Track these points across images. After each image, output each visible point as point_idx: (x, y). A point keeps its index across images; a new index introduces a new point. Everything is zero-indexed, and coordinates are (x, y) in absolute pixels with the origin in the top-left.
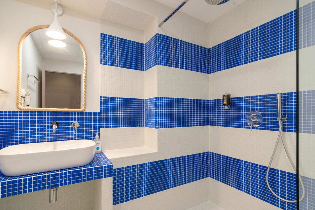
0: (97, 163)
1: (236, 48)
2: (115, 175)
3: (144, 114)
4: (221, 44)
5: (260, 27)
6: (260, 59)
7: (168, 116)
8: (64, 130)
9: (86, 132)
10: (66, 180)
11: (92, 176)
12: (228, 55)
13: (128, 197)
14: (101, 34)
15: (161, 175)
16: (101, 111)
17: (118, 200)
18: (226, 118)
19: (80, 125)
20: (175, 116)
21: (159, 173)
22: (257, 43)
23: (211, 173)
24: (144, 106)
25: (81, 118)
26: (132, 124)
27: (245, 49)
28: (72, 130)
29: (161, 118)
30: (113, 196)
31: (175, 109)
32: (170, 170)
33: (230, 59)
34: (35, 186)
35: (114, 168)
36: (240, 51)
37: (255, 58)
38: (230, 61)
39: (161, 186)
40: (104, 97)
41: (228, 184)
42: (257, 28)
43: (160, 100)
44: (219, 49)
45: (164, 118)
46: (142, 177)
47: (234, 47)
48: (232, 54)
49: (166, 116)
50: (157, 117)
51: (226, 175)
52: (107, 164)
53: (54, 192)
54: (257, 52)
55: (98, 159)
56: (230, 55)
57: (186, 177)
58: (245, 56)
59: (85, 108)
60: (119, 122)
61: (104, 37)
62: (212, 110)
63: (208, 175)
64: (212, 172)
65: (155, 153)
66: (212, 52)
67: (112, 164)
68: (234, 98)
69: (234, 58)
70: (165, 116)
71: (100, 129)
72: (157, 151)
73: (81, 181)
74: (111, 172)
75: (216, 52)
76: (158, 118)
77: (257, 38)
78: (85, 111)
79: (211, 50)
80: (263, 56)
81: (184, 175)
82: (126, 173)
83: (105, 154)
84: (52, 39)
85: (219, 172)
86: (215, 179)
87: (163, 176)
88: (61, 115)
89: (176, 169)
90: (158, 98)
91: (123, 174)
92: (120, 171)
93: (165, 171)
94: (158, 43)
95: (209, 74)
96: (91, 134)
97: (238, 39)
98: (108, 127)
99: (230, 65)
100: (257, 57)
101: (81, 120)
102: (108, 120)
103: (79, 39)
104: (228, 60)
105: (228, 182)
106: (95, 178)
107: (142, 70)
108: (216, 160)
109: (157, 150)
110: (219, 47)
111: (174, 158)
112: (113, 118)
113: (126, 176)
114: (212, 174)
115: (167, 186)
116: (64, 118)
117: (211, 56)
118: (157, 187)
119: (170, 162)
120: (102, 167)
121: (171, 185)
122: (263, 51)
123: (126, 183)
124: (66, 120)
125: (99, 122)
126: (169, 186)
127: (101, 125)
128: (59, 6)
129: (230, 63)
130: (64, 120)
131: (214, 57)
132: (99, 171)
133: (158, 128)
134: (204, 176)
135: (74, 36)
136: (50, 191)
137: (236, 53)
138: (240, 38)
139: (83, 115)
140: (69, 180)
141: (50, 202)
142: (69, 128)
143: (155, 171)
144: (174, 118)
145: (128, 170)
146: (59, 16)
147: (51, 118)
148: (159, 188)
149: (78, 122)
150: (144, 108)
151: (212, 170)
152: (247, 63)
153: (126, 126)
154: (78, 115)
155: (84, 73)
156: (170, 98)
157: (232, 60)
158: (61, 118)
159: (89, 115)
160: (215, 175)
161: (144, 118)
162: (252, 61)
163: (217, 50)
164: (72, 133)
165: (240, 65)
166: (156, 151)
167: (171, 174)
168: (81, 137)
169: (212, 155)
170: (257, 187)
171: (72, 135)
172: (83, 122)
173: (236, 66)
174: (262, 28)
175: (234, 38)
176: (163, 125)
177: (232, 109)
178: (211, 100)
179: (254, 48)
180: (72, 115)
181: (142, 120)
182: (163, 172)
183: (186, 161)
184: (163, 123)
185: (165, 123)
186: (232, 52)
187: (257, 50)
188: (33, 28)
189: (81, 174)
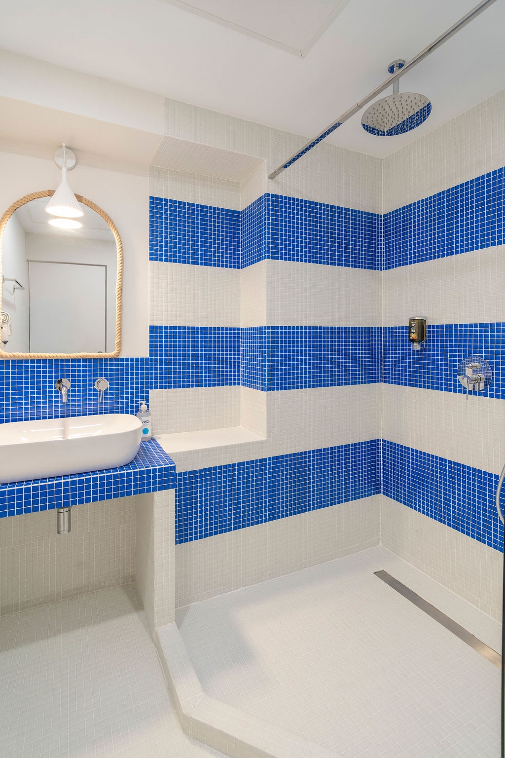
0: (144, 462)
1: (439, 218)
2: (180, 485)
3: (239, 359)
4: (407, 207)
5: (489, 175)
6: (488, 246)
7: (290, 365)
8: (79, 396)
9: (122, 398)
10: (88, 493)
11: (136, 486)
12: (422, 233)
13: (206, 530)
14: (151, 198)
15: (274, 486)
16: (151, 355)
17: (186, 535)
18: (417, 368)
19: (111, 384)
20: (306, 364)
21: (270, 482)
22: (483, 209)
23: (384, 485)
24: (239, 342)
25: (111, 370)
26: (214, 380)
27: (457, 222)
28: (95, 395)
29: (273, 370)
30: (176, 526)
31: (306, 351)
32: (294, 478)
33: (426, 241)
34: (36, 502)
35: (177, 471)
36: (448, 225)
37: (477, 242)
38: (426, 245)
39: (274, 509)
40: (157, 327)
41: (419, 511)
42: (483, 177)
43: (273, 333)
44: (403, 217)
45: (282, 370)
46: (234, 490)
47: (435, 215)
48: (430, 230)
49: (286, 365)
50: (265, 367)
51: (416, 491)
52: (165, 465)
53: (66, 514)
54: (482, 231)
55: (146, 454)
56: (426, 232)
57: (328, 492)
58: (457, 237)
59: (120, 350)
60: (188, 377)
61: (157, 204)
62: (389, 349)
63: (378, 488)
64: (387, 483)
65: (262, 442)
66: (390, 222)
67: (174, 463)
68: (434, 326)
69: (434, 239)
70: (282, 365)
71: (150, 391)
72: (266, 439)
73: (116, 496)
74: (173, 480)
75: (396, 224)
76: (269, 370)
77: (483, 199)
78: (119, 357)
79: (386, 219)
80: (494, 239)
81: (324, 489)
82: (201, 482)
83: (159, 442)
84: (56, 217)
85: (401, 484)
86: (394, 498)
87: (278, 490)
88: (73, 366)
89: (306, 475)
90: (268, 328)
91: (196, 483)
92: (191, 478)
93: (282, 480)
94: (268, 214)
95: (381, 270)
96: (132, 402)
97: (443, 198)
98: (166, 387)
99: (426, 255)
100: (482, 241)
101: (111, 375)
102: (166, 373)
103: (107, 213)
104: (422, 242)
105: (419, 506)
106: (142, 491)
107: (235, 267)
108: (394, 457)
109: (266, 435)
110: (403, 213)
111: (302, 453)
112: (175, 369)
113: (201, 487)
114: (387, 487)
115: (286, 511)
116: (79, 371)
117: (386, 232)
118: (266, 511)
119: (294, 460)
120: (155, 471)
121: (294, 509)
122: (494, 228)
123: (201, 502)
124: (84, 376)
125: (147, 378)
126: (290, 510)
127: (151, 383)
128: (69, 150)
129: (426, 250)
130: (79, 376)
131: (393, 234)
132: (148, 478)
133: (269, 390)
134: (368, 491)
135: (98, 208)
136: (59, 512)
137: (439, 228)
138: (448, 196)
139: (117, 365)
140: (95, 492)
141: (59, 532)
142: (90, 390)
143: (261, 480)
144: (302, 369)
145: (206, 475)
146: (69, 170)
147: (56, 372)
148: (270, 515)
149: (107, 379)
150: (239, 346)
151: (388, 479)
152: (462, 252)
153: (201, 386)
154: (106, 365)
155: (118, 281)
156: (294, 327)
157: (430, 244)
158: (73, 371)
159: (127, 365)
160: (394, 490)
161: (239, 367)
162: (472, 249)
163: (400, 218)
164: (96, 399)
165: (448, 255)
166: (263, 437)
167: (294, 486)
168: (112, 409)
169: (388, 447)
170: (479, 518)
171: (96, 404)
172: (117, 379)
173: (439, 257)
174: (494, 179)
175: (435, 196)
176: (277, 384)
177: (429, 350)
178: (386, 328)
179: (477, 221)
180: (95, 366)
181: (235, 371)
182: (278, 481)
183: (328, 458)
184: (277, 379)
185: (282, 379)
186: (430, 226)
187: (482, 225)
188: (21, 199)
189: (116, 483)
